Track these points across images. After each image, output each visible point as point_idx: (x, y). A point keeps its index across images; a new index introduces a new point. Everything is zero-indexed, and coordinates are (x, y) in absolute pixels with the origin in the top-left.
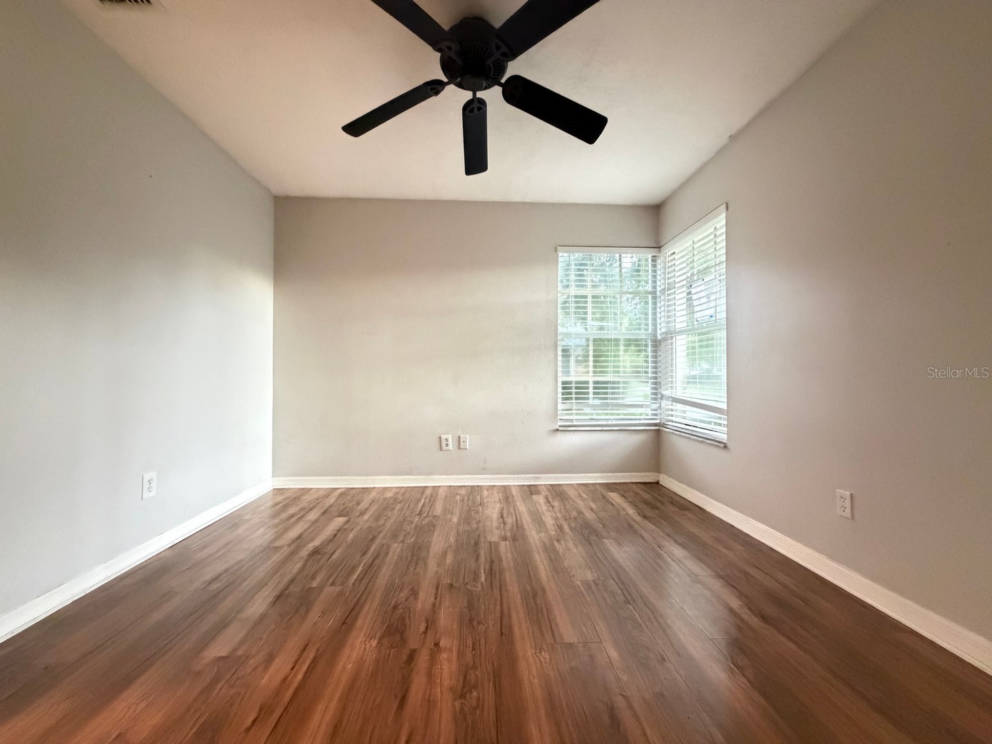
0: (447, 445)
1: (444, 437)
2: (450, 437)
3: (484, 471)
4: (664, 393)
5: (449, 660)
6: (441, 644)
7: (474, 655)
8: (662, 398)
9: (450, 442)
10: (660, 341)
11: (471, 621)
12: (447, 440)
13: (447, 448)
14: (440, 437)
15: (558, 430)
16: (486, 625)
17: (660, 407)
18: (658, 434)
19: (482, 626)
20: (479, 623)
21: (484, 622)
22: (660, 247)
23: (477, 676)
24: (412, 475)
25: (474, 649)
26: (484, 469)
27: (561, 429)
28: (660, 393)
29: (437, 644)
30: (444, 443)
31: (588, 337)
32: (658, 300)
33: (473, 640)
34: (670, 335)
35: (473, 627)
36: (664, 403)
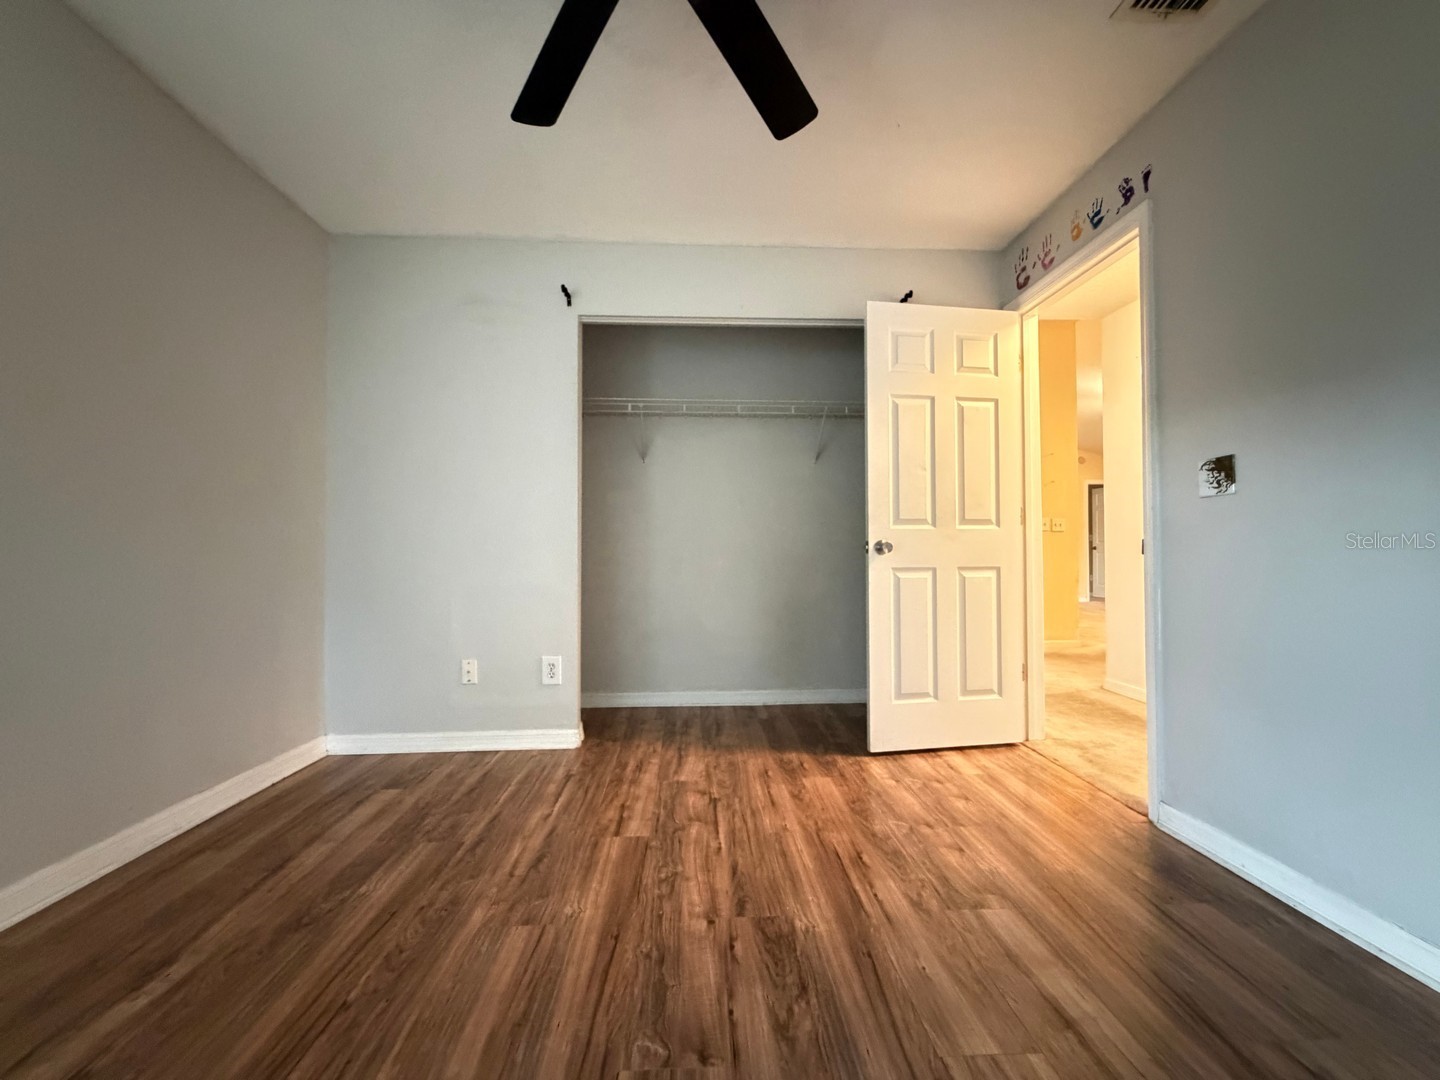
5: (691, 904)
6: (704, 924)
7: (661, 908)
11: (661, 961)
16: (638, 951)
19: (644, 950)
20: (648, 956)
21: (641, 958)
23: (659, 889)
25: (660, 917)
29: (711, 922)
33: (661, 929)
35: (658, 950)
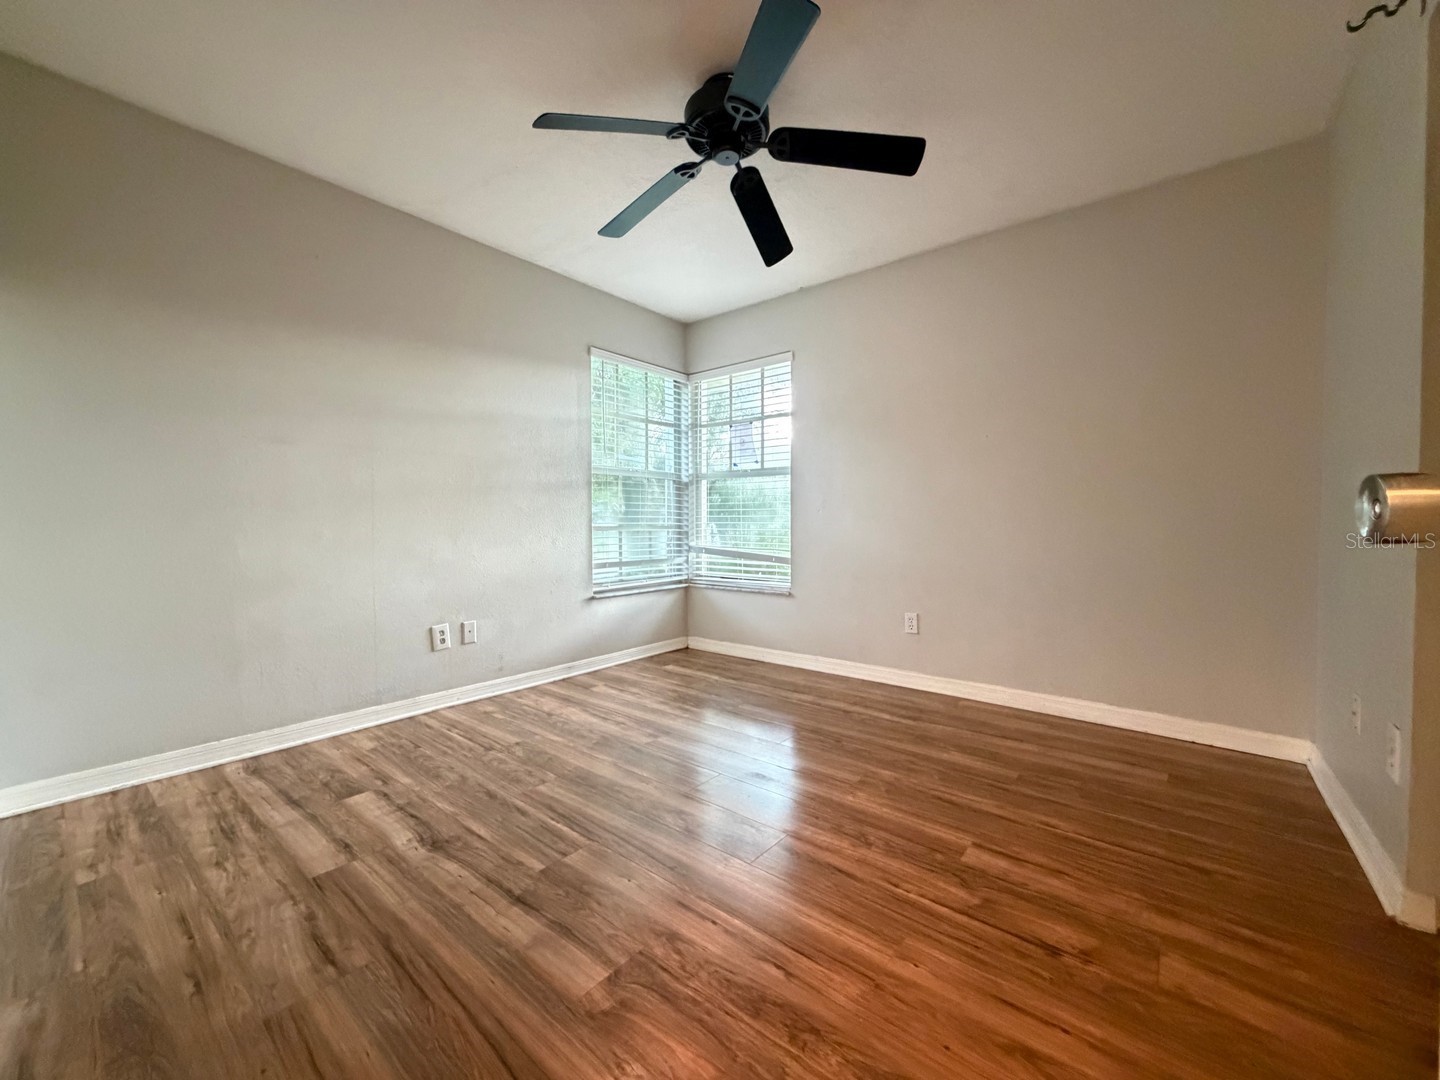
0: (443, 641)
1: (437, 628)
2: (446, 627)
3: (500, 672)
4: (692, 544)
8: (688, 551)
9: (448, 636)
10: (687, 484)
12: (442, 632)
13: (444, 646)
14: (431, 630)
15: (593, 598)
17: (687, 562)
18: (687, 590)
22: (688, 375)
24: (381, 704)
26: (501, 669)
27: (598, 596)
28: (687, 544)
30: (438, 637)
31: (617, 474)
32: (683, 435)
34: (697, 478)
36: (692, 555)
